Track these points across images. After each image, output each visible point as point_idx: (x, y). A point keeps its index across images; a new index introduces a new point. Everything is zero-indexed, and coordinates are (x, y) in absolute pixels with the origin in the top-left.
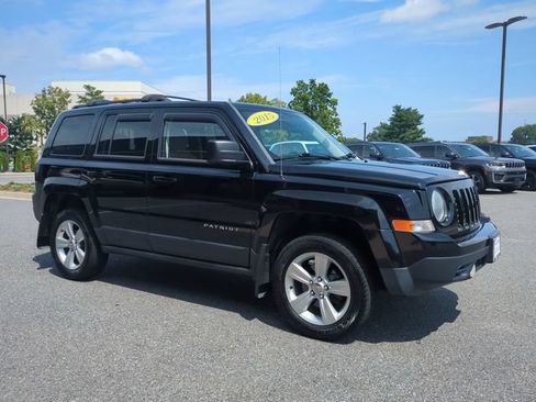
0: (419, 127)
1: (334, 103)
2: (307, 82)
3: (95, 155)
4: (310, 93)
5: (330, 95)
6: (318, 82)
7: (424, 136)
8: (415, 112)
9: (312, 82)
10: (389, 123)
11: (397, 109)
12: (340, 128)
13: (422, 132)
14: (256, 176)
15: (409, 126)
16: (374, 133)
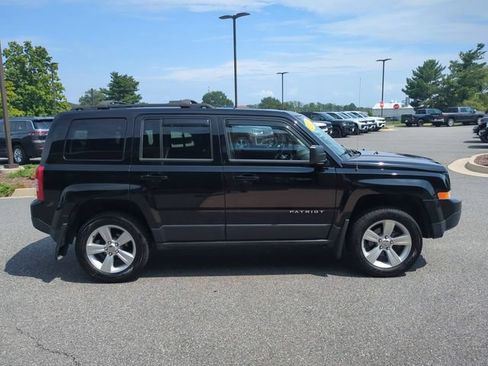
0: (136, 93)
1: (54, 67)
2: (22, 44)
4: (26, 56)
5: (49, 59)
6: (34, 46)
7: (141, 101)
8: (131, 79)
9: (27, 44)
10: (108, 89)
11: (115, 75)
12: (64, 93)
13: (139, 97)
15: (127, 92)
16: (87, 97)
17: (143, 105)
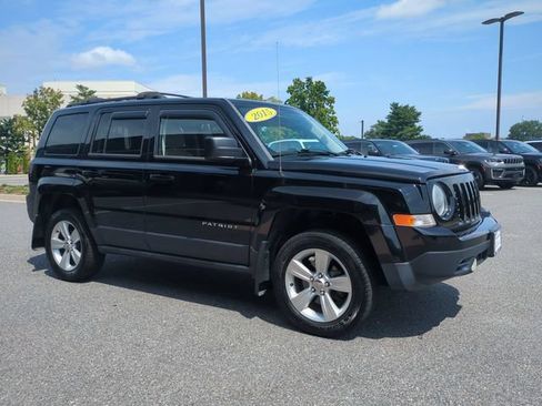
0: (417, 125)
1: (331, 101)
2: (304, 80)
3: (90, 154)
4: (307, 92)
5: (326, 93)
6: (314, 80)
7: (422, 134)
8: (413, 109)
9: (309, 80)
10: (386, 121)
11: (395, 106)
12: (338, 126)
13: (420, 129)
14: (255, 172)
15: (406, 124)
16: (372, 131)
17: (424, 137)
